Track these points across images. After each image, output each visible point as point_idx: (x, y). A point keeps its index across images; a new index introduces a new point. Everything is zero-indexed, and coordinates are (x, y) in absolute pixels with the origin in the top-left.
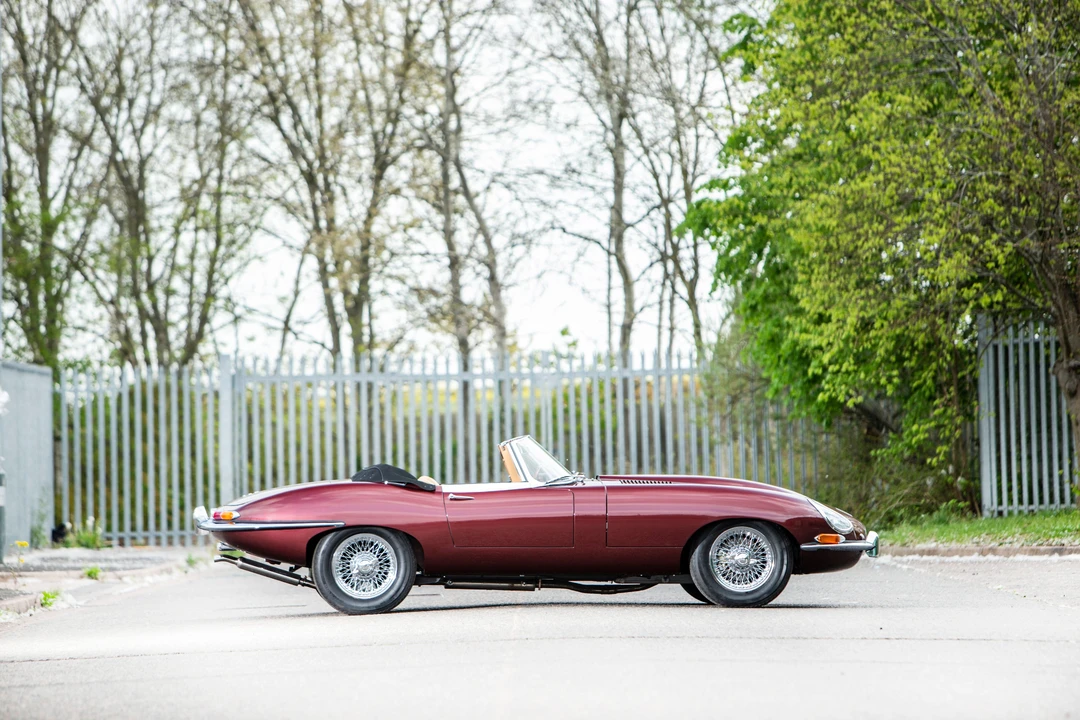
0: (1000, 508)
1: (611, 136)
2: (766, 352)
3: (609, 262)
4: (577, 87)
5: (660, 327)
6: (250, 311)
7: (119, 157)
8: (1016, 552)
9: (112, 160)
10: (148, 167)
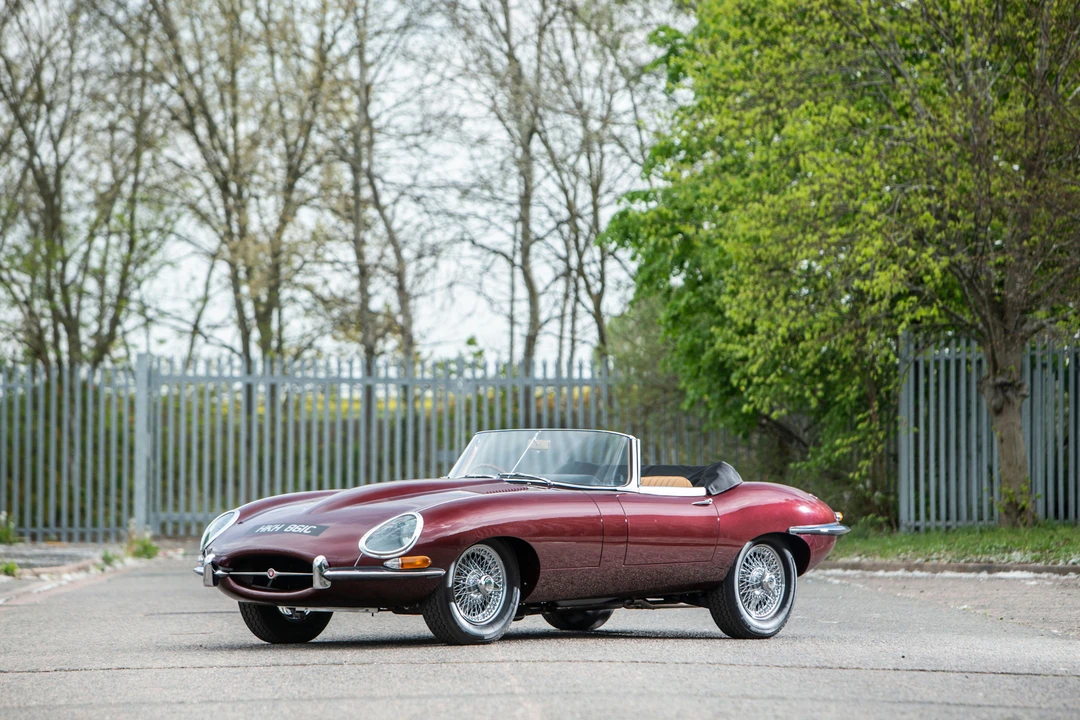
0: (918, 524)
1: (519, 152)
2: (685, 363)
3: (512, 275)
4: (489, 102)
5: (561, 338)
6: (162, 314)
7: (36, 161)
8: (943, 569)
9: (30, 164)
10: (64, 172)
